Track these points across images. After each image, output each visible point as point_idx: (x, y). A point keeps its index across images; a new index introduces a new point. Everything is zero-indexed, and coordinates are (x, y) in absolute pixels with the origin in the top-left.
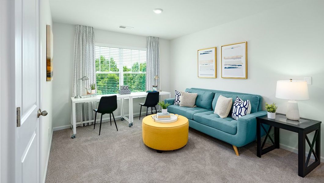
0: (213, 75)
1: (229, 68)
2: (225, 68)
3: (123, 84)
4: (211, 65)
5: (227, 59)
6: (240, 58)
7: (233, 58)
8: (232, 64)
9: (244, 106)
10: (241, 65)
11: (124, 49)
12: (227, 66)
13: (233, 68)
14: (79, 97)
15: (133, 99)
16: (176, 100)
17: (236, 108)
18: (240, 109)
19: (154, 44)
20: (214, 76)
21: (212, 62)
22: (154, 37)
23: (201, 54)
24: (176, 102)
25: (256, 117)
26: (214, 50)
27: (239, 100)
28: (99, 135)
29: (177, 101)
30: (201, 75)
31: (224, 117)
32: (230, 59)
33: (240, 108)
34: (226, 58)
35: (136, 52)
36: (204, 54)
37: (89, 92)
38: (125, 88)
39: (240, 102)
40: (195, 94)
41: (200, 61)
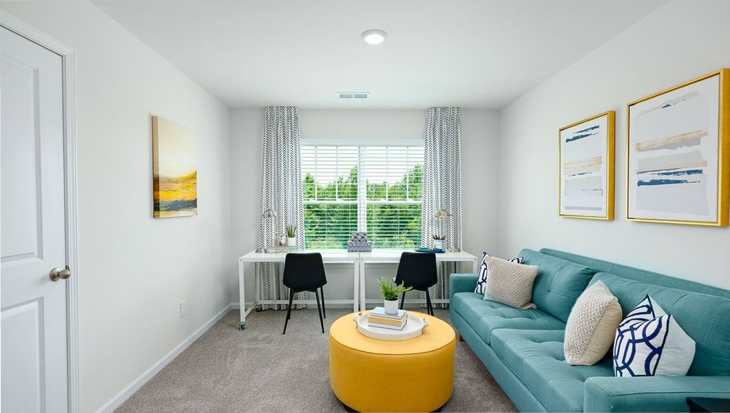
0: (600, 209)
1: (653, 183)
2: (640, 183)
3: (366, 228)
4: (595, 174)
5: (646, 149)
6: (697, 141)
7: (669, 145)
8: (665, 166)
9: (646, 340)
10: (700, 172)
11: (368, 148)
12: (647, 178)
13: (668, 182)
14: (263, 251)
15: (365, 264)
16: (480, 280)
17: (620, 338)
18: (631, 345)
19: (444, 126)
20: (604, 213)
21: (598, 164)
22: (444, 109)
23: (568, 140)
24: (479, 286)
25: (689, 395)
26: (603, 122)
27: (645, 309)
28: (284, 334)
29: (480, 283)
30: (567, 208)
31: (578, 362)
32: (659, 148)
33: (630, 341)
34: (643, 146)
35: (397, 152)
36: (575, 138)
37: (283, 242)
38: (359, 237)
39: (649, 317)
40: (532, 269)
41: (565, 164)
